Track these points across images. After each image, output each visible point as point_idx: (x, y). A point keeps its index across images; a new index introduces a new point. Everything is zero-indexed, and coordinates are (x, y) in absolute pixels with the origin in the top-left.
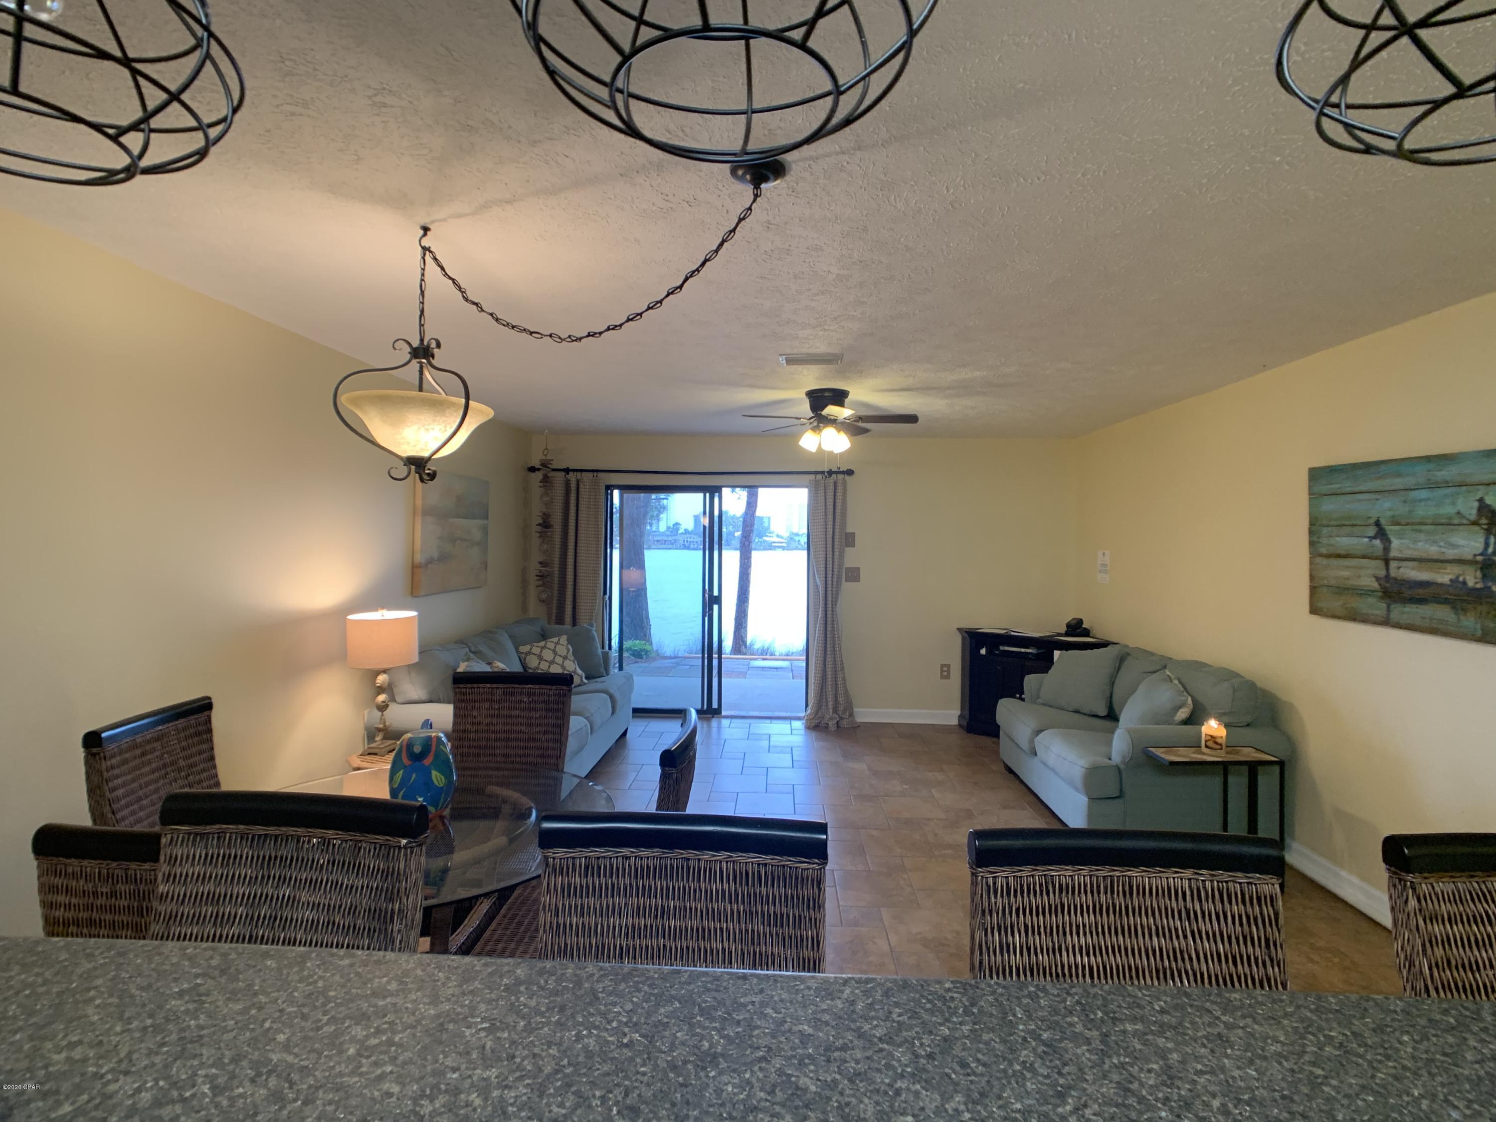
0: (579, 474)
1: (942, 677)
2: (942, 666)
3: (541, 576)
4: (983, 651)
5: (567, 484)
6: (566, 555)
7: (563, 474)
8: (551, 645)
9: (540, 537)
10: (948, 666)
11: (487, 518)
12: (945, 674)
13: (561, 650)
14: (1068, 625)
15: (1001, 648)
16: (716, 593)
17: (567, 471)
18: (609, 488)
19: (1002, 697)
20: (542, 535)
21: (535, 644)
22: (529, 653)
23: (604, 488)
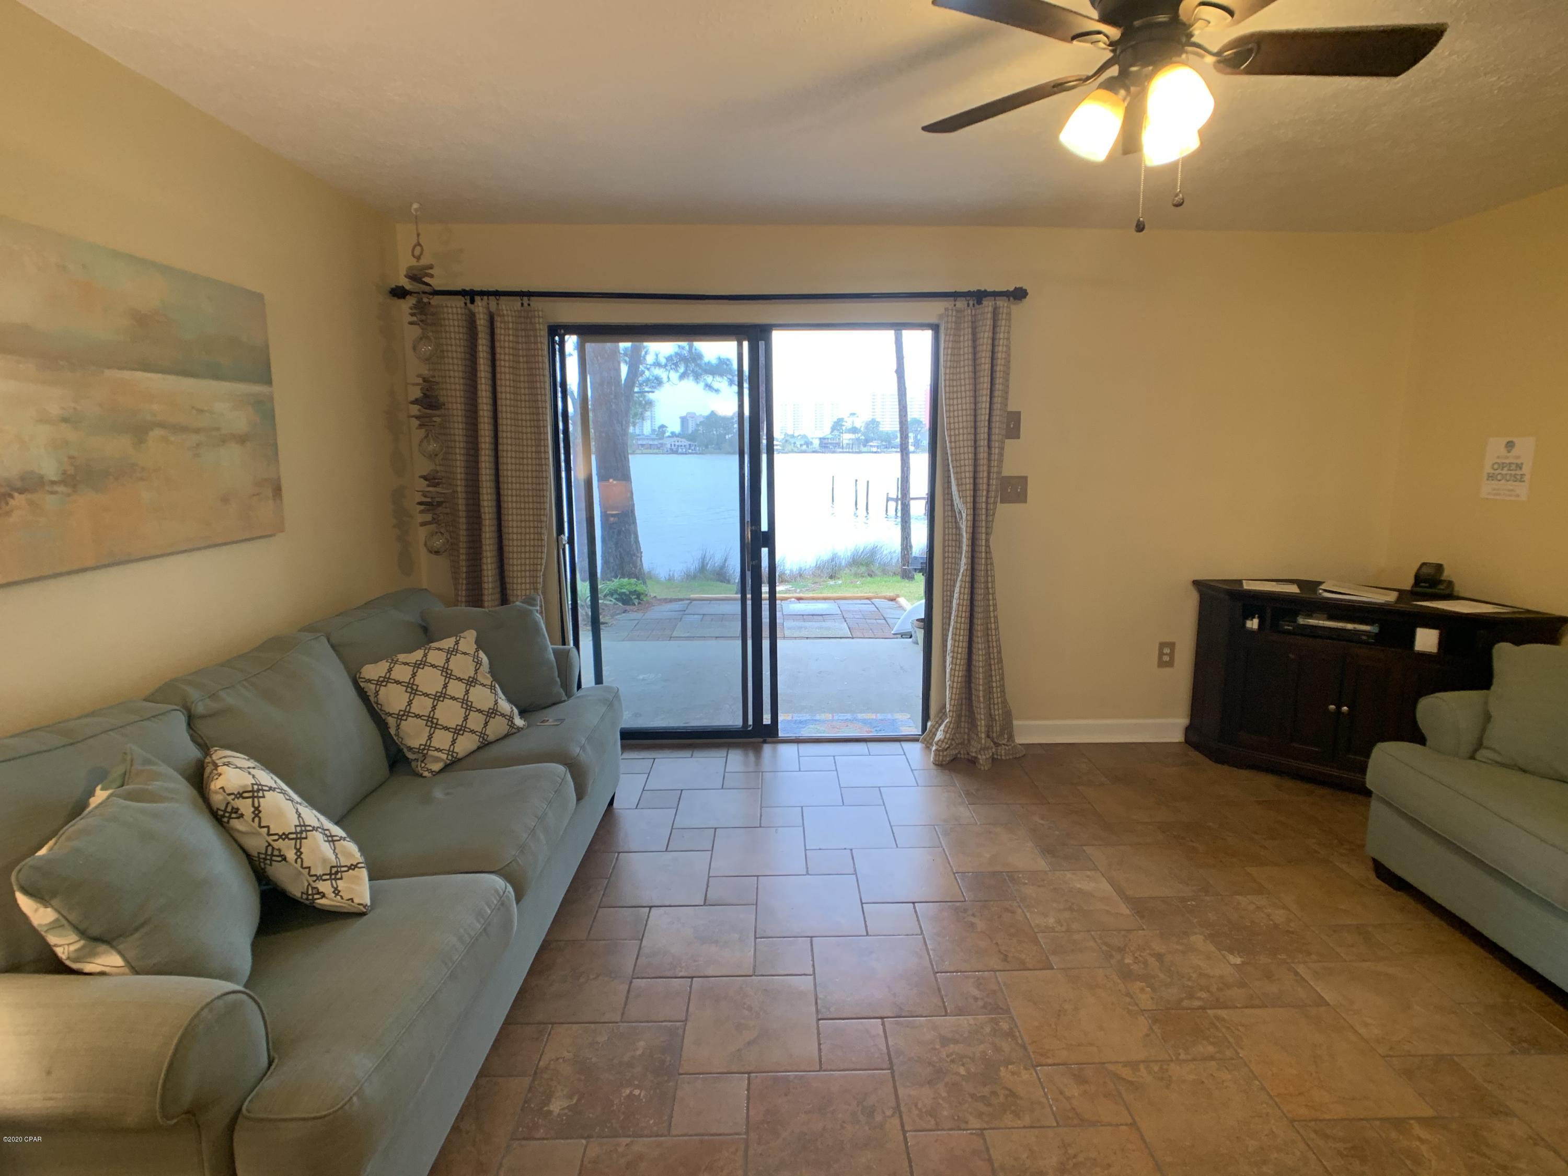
0: (493, 301)
1: (1161, 664)
2: (1162, 645)
3: (430, 505)
4: (1253, 624)
5: (471, 321)
6: (477, 462)
7: (459, 302)
8: (437, 657)
9: (421, 426)
10: (1172, 645)
11: (269, 382)
12: (1166, 658)
13: (462, 666)
14: (1418, 579)
15: (1301, 621)
16: (764, 527)
17: (471, 295)
18: (557, 331)
19: (1384, 739)
20: (424, 422)
21: (402, 657)
22: (385, 680)
23: (545, 333)
